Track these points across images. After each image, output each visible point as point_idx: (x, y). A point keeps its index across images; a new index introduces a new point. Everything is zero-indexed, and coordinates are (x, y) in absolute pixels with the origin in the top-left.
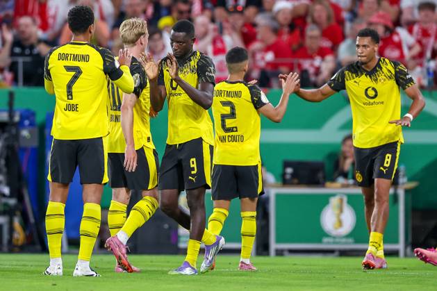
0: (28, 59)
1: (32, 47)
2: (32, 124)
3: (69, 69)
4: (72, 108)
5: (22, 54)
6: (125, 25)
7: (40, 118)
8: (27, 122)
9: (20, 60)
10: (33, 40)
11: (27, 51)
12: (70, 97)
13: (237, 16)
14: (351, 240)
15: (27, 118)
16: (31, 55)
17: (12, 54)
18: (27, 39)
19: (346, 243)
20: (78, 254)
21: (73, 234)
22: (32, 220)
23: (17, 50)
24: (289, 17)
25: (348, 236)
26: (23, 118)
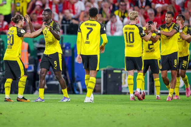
0: (68, 25)
1: (69, 21)
2: (70, 48)
3: (88, 28)
4: (88, 43)
5: (66, 23)
6: (131, 13)
7: (72, 46)
8: (68, 47)
9: (65, 25)
10: (70, 18)
11: (68, 22)
12: (87, 39)
13: (142, 10)
14: (183, 89)
15: (68, 46)
16: (69, 23)
17: (62, 23)
18: (67, 18)
19: (182, 90)
20: (86, 94)
21: (84, 88)
22: (69, 82)
23: (64, 22)
24: (161, 10)
25: (182, 88)
26: (66, 46)
